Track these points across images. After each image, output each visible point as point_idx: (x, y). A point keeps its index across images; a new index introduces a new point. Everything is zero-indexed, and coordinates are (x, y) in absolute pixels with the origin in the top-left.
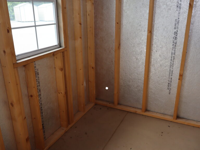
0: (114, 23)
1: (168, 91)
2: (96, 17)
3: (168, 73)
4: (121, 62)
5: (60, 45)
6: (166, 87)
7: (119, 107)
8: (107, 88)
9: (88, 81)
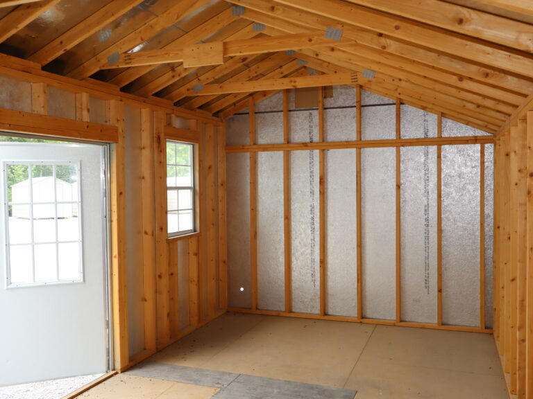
0: (249, 209)
1: (312, 283)
2: (228, 203)
3: (309, 262)
4: (258, 255)
5: (195, 230)
6: (310, 278)
7: (258, 312)
8: (242, 289)
9: (218, 280)
